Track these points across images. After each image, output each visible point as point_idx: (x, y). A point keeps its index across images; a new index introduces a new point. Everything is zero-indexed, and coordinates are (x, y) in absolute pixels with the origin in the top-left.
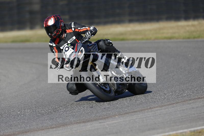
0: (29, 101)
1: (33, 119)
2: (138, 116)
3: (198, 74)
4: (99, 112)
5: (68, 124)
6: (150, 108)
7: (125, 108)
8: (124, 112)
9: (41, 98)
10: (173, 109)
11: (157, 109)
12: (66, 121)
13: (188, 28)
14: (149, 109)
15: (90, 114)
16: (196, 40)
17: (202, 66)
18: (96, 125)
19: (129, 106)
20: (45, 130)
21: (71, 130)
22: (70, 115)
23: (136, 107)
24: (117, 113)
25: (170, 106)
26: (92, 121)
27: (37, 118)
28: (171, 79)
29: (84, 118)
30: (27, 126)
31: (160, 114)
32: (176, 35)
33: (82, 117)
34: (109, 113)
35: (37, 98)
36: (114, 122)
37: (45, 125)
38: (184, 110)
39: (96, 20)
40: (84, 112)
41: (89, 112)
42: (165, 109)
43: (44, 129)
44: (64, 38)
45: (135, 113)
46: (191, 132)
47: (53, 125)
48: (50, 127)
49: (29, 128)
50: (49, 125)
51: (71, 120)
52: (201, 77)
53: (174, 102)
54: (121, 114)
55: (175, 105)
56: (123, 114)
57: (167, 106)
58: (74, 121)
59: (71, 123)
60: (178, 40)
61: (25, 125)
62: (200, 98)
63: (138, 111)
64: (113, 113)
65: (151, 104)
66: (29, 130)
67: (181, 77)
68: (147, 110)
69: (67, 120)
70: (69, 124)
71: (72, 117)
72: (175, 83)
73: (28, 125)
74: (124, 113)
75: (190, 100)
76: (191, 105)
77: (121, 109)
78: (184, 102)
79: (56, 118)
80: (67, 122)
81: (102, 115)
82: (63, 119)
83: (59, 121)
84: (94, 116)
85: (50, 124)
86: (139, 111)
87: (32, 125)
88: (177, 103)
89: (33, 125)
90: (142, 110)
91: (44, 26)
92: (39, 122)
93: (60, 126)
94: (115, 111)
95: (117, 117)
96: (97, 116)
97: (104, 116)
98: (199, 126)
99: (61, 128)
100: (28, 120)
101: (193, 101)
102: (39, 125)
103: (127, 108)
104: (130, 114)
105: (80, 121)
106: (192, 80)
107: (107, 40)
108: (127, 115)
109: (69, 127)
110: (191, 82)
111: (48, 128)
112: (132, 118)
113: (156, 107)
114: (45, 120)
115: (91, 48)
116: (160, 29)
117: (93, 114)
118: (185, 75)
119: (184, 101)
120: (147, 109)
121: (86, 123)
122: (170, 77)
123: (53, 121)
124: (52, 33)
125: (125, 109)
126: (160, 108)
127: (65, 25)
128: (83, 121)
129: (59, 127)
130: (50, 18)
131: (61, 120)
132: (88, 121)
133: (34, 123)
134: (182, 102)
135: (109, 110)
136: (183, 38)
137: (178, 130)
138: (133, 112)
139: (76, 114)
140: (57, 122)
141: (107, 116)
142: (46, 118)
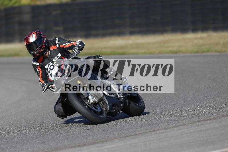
0: (18, 122)
1: (22, 143)
2: (140, 140)
3: (207, 93)
4: (97, 135)
5: (62, 148)
6: (154, 131)
8: (124, 135)
9: (31, 119)
10: (179, 131)
11: (161, 131)
13: (195, 41)
14: (152, 131)
15: (86, 137)
16: (205, 54)
17: (212, 84)
18: (93, 149)
19: (130, 129)
22: (64, 138)
23: (138, 129)
24: (116, 136)
25: (176, 128)
26: (88, 145)
27: (27, 141)
28: (177, 98)
29: (80, 141)
30: (16, 150)
31: (165, 138)
32: (183, 49)
33: (78, 140)
34: (108, 136)
35: (27, 119)
36: (113, 146)
37: (36, 149)
38: (192, 133)
39: (94, 32)
40: (79, 135)
41: (86, 135)
42: (171, 131)
44: (48, 56)
45: (136, 136)
50: (41, 149)
51: (65, 144)
52: (211, 96)
53: (181, 124)
54: (121, 137)
55: (181, 127)
57: (173, 129)
58: (69, 145)
59: (65, 147)
60: (185, 55)
61: (13, 149)
62: (209, 119)
63: (140, 134)
64: (112, 136)
65: (154, 126)
67: (188, 96)
68: (149, 133)
69: (60, 144)
71: (67, 141)
72: (182, 103)
74: (124, 136)
75: (199, 121)
76: (200, 127)
77: (121, 131)
78: (192, 124)
79: (49, 141)
80: (61, 146)
81: (100, 138)
82: (56, 143)
83: (51, 145)
84: (92, 140)
86: (141, 134)
87: (21, 149)
88: (184, 125)
89: (23, 149)
90: (144, 133)
92: (30, 146)
94: (114, 134)
95: (116, 140)
96: (94, 140)
97: (102, 139)
100: (17, 143)
101: (202, 123)
102: (29, 149)
103: (128, 130)
104: (131, 137)
105: (75, 145)
106: (201, 99)
107: (98, 57)
108: (128, 138)
110: (199, 102)
112: (134, 141)
113: (160, 130)
114: (36, 144)
116: (165, 42)
117: (90, 137)
118: (192, 93)
119: (192, 123)
120: (150, 132)
121: (81, 147)
122: (176, 96)
123: (45, 145)
125: (126, 132)
126: (165, 131)
127: (48, 41)
128: (78, 145)
131: (54, 144)
132: (84, 145)
133: (24, 147)
134: (189, 124)
135: (108, 133)
136: (191, 53)
138: (134, 135)
139: (70, 137)
140: (49, 146)
141: (105, 140)
142: (37, 142)
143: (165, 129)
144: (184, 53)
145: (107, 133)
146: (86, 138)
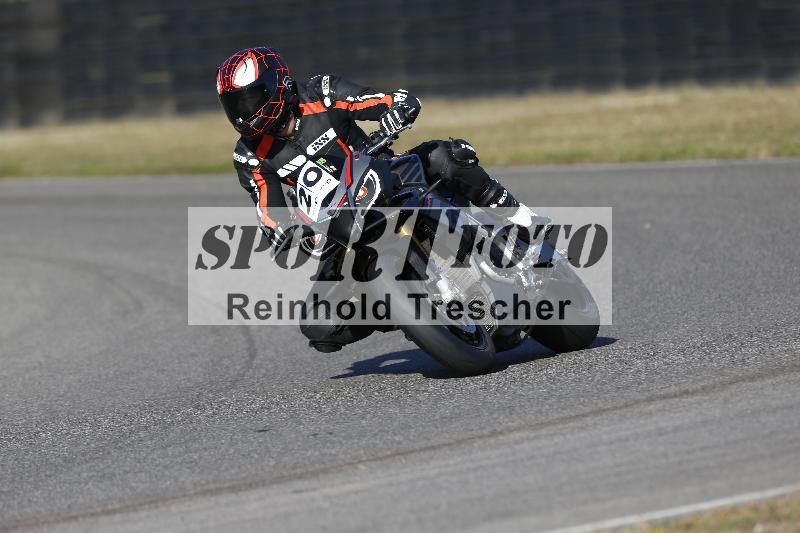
0: (17, 408)
1: (32, 479)
2: (447, 466)
3: (679, 300)
4: (293, 449)
5: (173, 498)
6: (494, 433)
7: (395, 435)
8: (389, 449)
9: (62, 396)
10: (582, 435)
11: (518, 435)
12: (164, 486)
13: (638, 120)
14: (489, 436)
15: (256, 456)
16: (670, 164)
17: (697, 269)
18: (281, 498)
19: (410, 427)
20: (81, 519)
21: (182, 519)
22: (179, 460)
23: (437, 427)
24: (362, 452)
25: (571, 424)
26: (264, 485)
27: (48, 473)
29: (234, 471)
30: (9, 506)
31: (532, 457)
32: (594, 147)
33: (227, 470)
34: (333, 452)
35: (48, 394)
36: (350, 487)
37: (81, 500)
38: (627, 439)
40: (232, 451)
41: (255, 451)
42: (553, 435)
43: (75, 518)
44: (291, 135)
46: (653, 524)
47: (114, 502)
48: (99, 510)
49: (16, 513)
50: (98, 501)
51: (183, 482)
52: (693, 309)
53: (587, 410)
54: (380, 455)
55: (589, 420)
56: (388, 456)
57: (561, 426)
58: (195, 484)
59: (182, 494)
60: (603, 167)
62: (687, 392)
63: (445, 445)
64: (345, 453)
65: (495, 416)
66: (18, 521)
68: (478, 443)
69: (165, 482)
70: (177, 497)
71: (188, 470)
73: (16, 502)
74: (389, 453)
75: (650, 400)
76: (655, 419)
77: (378, 437)
78: (625, 410)
79: (126, 472)
80: (167, 489)
82: (150, 478)
83: (134, 485)
84: (274, 467)
85: (100, 499)
86: (449, 445)
87: (30, 501)
88: (600, 412)
89: (35, 499)
90: (459, 442)
91: (219, 88)
92: (59, 490)
93: (141, 505)
94: (355, 445)
95: (362, 467)
96: (285, 466)
97: (312, 464)
98: (687, 502)
99: (143, 514)
100: (13, 481)
101: (661, 405)
102: (57, 501)
103: (402, 432)
104: (413, 455)
105: (218, 486)
106: (658, 323)
107: (458, 143)
108: (404, 461)
109: (174, 509)
110: (650, 331)
111: (91, 511)
112: (423, 470)
113: (514, 430)
114: (80, 483)
115: (398, 172)
116: (529, 123)
117: (270, 457)
118: (628, 301)
119: (626, 406)
120: (480, 437)
123: (113, 485)
124: (247, 117)
125: (397, 438)
126: (532, 434)
127: (294, 85)
128: (227, 485)
129: (137, 508)
130: (241, 59)
131: (142, 482)
132: (250, 485)
133: (38, 493)
134: (616, 408)
135: (333, 443)
136: (622, 160)
137: (602, 517)
138: (424, 449)
139: (200, 457)
140: (128, 490)
141: (322, 466)
142: (84, 475)
143: (532, 427)
144: (597, 160)
145: (328, 445)
146: (257, 460)
